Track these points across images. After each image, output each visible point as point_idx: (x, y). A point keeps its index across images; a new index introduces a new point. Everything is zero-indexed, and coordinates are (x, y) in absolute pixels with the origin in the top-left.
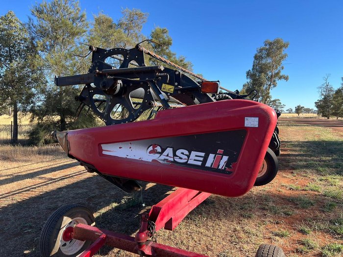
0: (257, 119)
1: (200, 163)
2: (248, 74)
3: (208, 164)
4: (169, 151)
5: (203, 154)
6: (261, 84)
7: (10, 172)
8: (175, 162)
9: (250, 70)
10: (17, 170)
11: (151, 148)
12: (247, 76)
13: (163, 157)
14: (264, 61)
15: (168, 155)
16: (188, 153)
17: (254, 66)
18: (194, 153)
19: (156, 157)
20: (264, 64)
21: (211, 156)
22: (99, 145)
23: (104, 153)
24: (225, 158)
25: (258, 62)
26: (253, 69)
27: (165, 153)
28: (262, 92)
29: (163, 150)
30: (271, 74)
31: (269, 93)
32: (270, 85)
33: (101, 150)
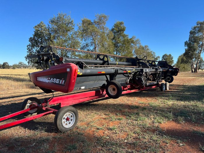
1: (58, 83)
2: (186, 43)
3: (60, 83)
4: (52, 79)
5: (59, 80)
6: (195, 50)
8: (53, 82)
9: (187, 41)
11: (48, 78)
12: (185, 44)
13: (51, 81)
14: (196, 35)
16: (56, 80)
17: (190, 38)
18: (57, 80)
20: (197, 37)
21: (61, 80)
22: (36, 77)
23: (38, 80)
24: (64, 81)
25: (192, 35)
26: (189, 40)
27: (51, 80)
28: (196, 54)
29: (51, 79)
30: (202, 43)
31: (200, 56)
32: (201, 50)
33: (37, 79)
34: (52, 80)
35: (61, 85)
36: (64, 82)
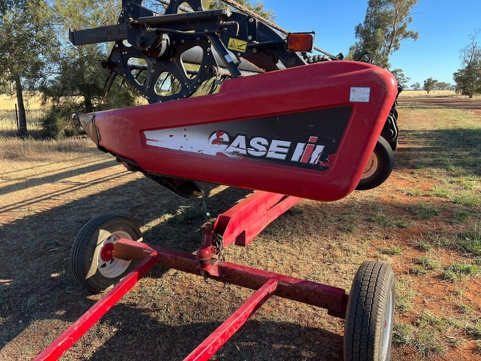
0: (368, 90)
1: (283, 157)
2: (358, 29)
3: (295, 158)
4: (241, 140)
5: (288, 144)
6: (376, 46)
7: (22, 174)
8: (248, 155)
9: (360, 24)
10: (31, 172)
11: (214, 137)
12: (357, 33)
13: (231, 149)
14: (382, 10)
15: (238, 146)
16: (266, 143)
17: (367, 17)
18: (275, 143)
19: (221, 148)
20: (383, 14)
21: (300, 146)
22: (141, 132)
23: (148, 143)
24: (320, 149)
25: (373, 11)
26: (366, 22)
27: (235, 143)
28: (378, 57)
29: (232, 139)
30: (392, 29)
31: (387, 60)
32: (390, 47)
33: (144, 139)
34: (243, 145)
35: (304, 165)
36: (323, 156)
